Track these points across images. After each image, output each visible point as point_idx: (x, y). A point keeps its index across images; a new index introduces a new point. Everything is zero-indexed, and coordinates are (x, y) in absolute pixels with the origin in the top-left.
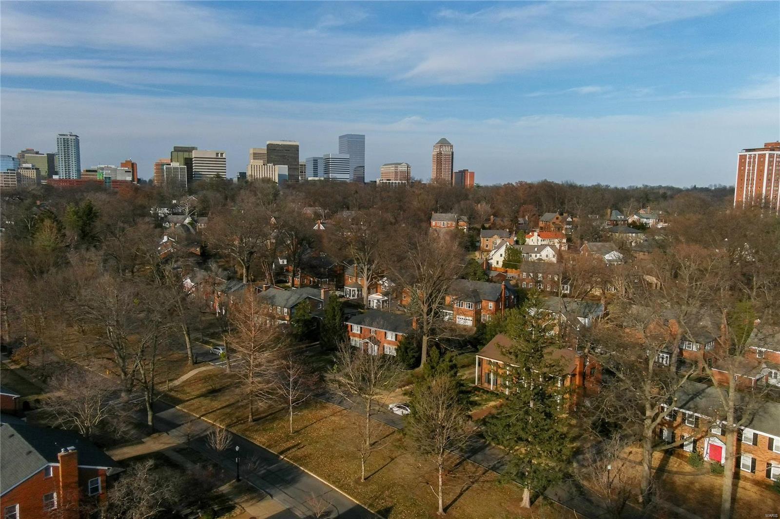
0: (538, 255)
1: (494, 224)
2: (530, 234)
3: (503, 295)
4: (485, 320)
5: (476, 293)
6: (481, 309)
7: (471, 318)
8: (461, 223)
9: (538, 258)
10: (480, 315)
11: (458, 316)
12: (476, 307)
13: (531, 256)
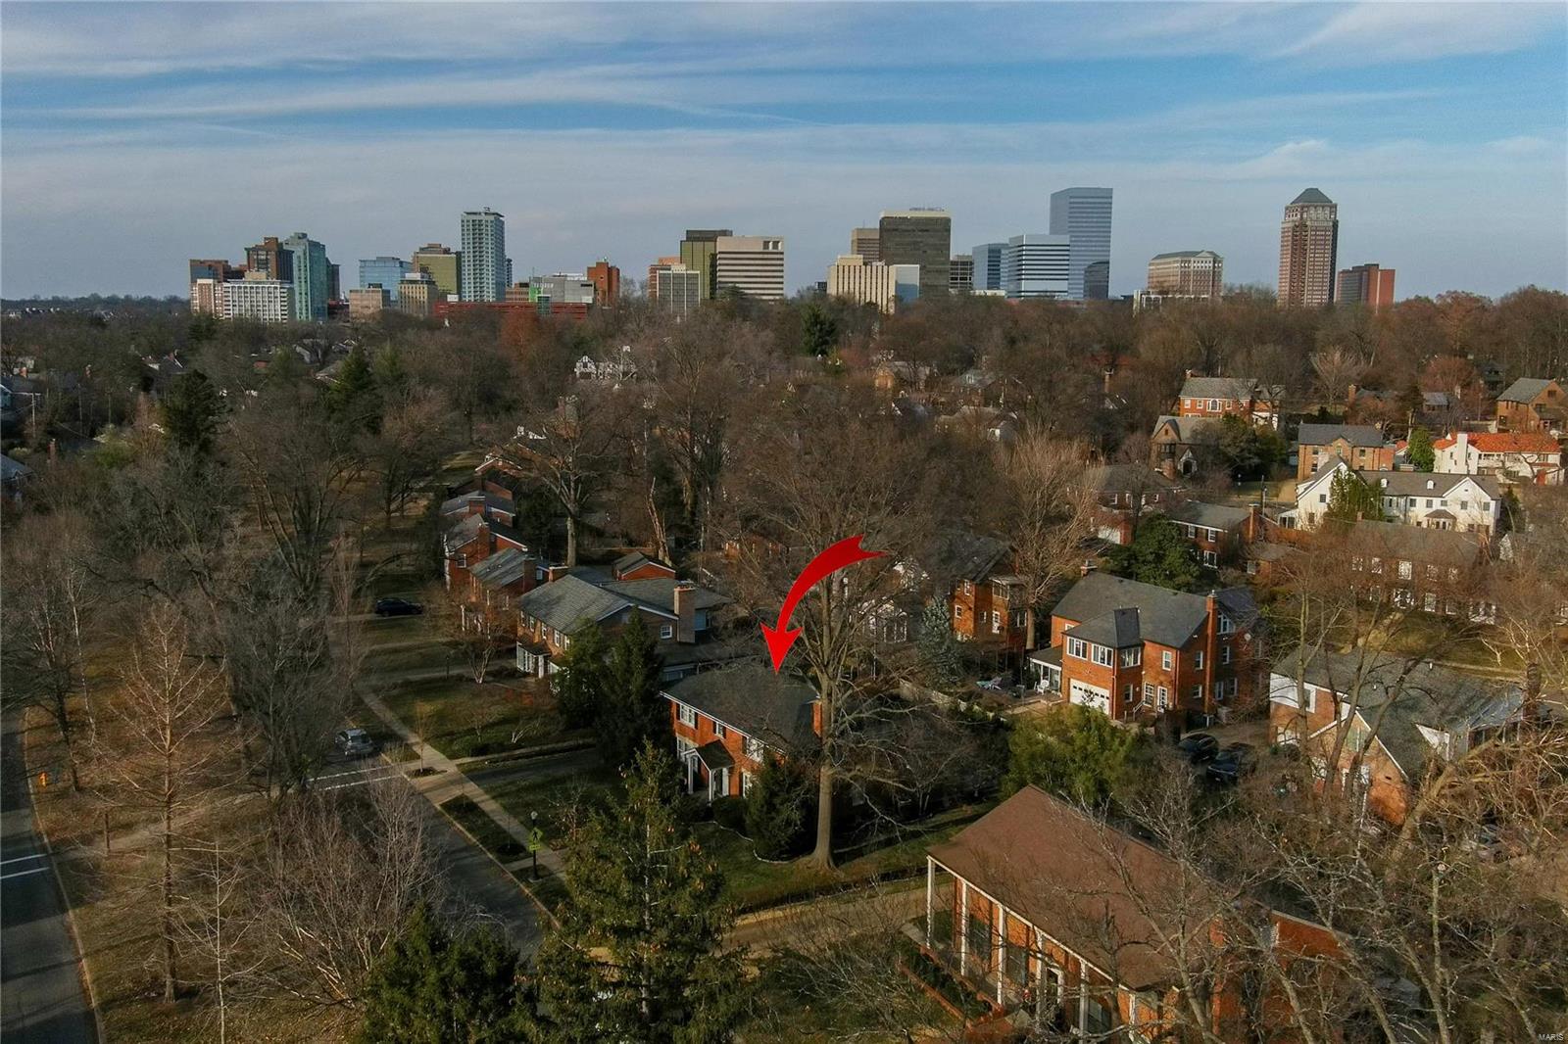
1: (1355, 407)
2: (1449, 437)
3: (1210, 631)
4: (1150, 701)
5: (1127, 619)
6: (1140, 668)
7: (1107, 693)
8: (1259, 405)
9: (1434, 508)
10: (1139, 684)
11: (1073, 682)
12: (1121, 662)
13: (1413, 503)
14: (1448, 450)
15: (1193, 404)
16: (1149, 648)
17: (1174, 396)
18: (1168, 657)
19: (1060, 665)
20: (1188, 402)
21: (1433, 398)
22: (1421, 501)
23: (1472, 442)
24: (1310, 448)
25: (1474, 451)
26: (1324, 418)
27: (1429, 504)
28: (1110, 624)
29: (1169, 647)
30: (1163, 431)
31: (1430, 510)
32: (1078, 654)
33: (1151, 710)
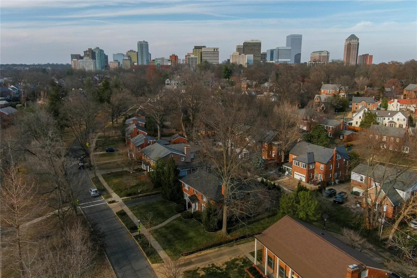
0: (391, 119)
1: (366, 92)
2: (392, 100)
3: (334, 159)
4: (317, 178)
5: (311, 155)
6: (314, 169)
7: (305, 176)
8: (341, 91)
9: (390, 120)
10: (314, 173)
11: (295, 172)
12: (309, 167)
13: (384, 119)
14: (392, 104)
15: (324, 91)
16: (317, 163)
17: (319, 89)
18: (322, 166)
19: (292, 168)
20: (323, 91)
21: (387, 89)
22: (387, 118)
23: (398, 102)
24: (355, 103)
25: (399, 104)
26: (358, 95)
27: (389, 119)
28: (305, 157)
29: (323, 164)
30: (317, 99)
31: (389, 121)
32: (297, 165)
33: (317, 181)
